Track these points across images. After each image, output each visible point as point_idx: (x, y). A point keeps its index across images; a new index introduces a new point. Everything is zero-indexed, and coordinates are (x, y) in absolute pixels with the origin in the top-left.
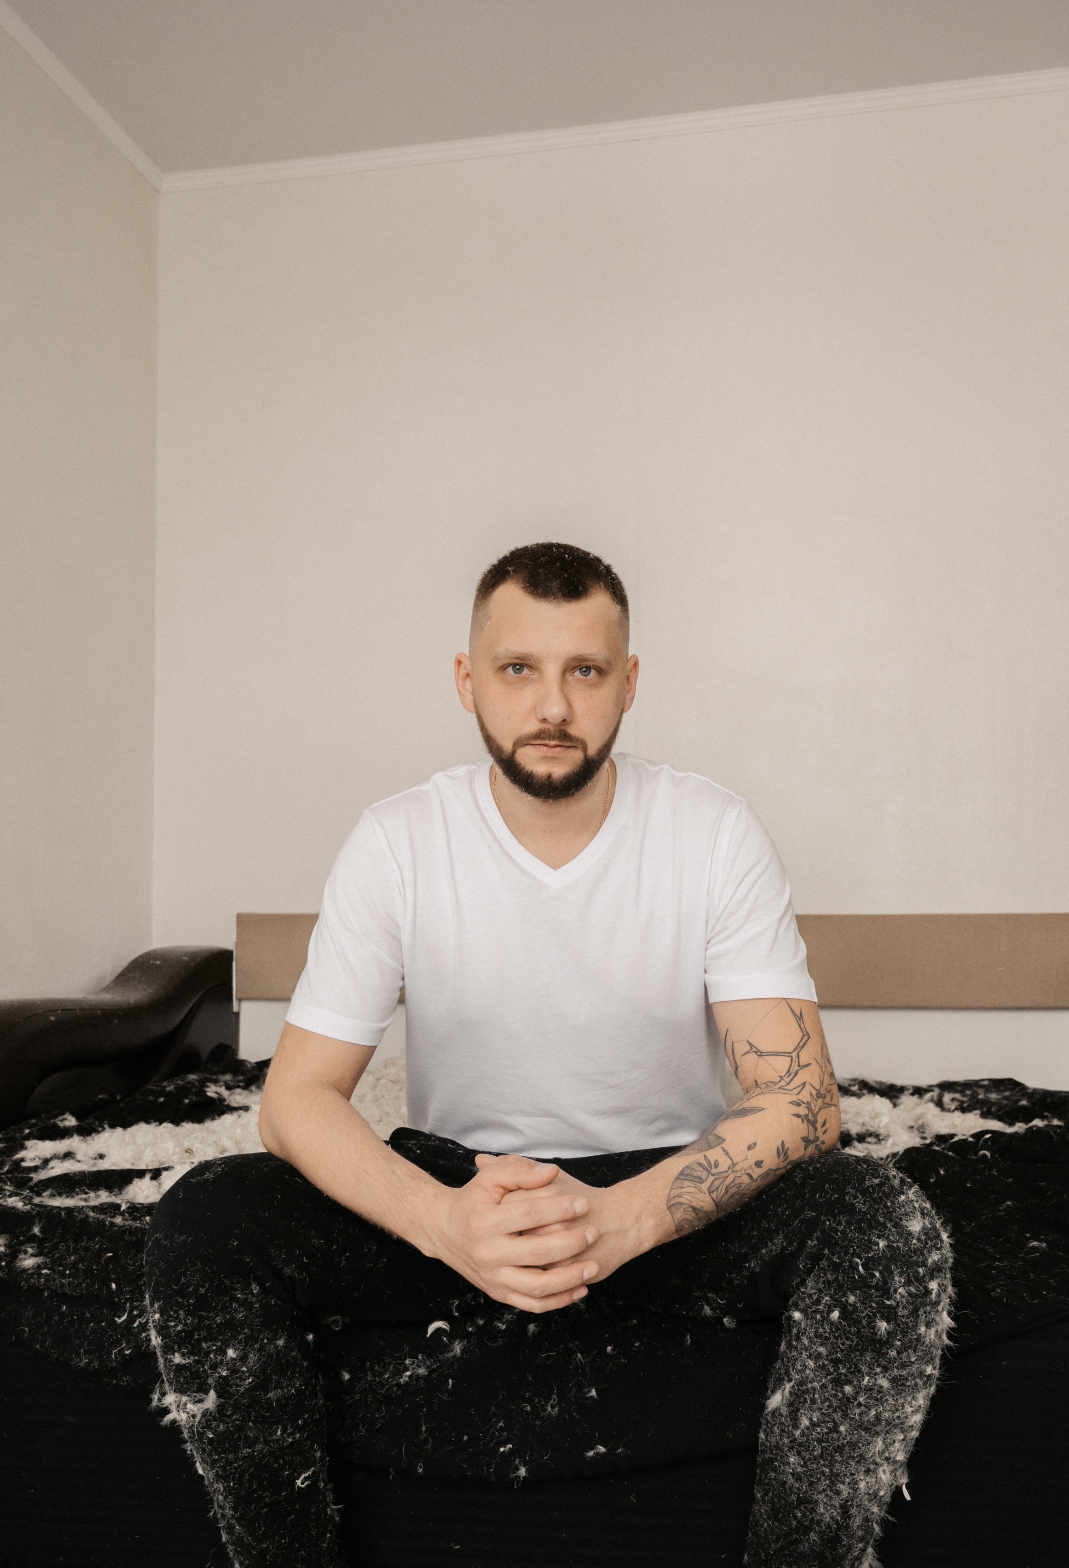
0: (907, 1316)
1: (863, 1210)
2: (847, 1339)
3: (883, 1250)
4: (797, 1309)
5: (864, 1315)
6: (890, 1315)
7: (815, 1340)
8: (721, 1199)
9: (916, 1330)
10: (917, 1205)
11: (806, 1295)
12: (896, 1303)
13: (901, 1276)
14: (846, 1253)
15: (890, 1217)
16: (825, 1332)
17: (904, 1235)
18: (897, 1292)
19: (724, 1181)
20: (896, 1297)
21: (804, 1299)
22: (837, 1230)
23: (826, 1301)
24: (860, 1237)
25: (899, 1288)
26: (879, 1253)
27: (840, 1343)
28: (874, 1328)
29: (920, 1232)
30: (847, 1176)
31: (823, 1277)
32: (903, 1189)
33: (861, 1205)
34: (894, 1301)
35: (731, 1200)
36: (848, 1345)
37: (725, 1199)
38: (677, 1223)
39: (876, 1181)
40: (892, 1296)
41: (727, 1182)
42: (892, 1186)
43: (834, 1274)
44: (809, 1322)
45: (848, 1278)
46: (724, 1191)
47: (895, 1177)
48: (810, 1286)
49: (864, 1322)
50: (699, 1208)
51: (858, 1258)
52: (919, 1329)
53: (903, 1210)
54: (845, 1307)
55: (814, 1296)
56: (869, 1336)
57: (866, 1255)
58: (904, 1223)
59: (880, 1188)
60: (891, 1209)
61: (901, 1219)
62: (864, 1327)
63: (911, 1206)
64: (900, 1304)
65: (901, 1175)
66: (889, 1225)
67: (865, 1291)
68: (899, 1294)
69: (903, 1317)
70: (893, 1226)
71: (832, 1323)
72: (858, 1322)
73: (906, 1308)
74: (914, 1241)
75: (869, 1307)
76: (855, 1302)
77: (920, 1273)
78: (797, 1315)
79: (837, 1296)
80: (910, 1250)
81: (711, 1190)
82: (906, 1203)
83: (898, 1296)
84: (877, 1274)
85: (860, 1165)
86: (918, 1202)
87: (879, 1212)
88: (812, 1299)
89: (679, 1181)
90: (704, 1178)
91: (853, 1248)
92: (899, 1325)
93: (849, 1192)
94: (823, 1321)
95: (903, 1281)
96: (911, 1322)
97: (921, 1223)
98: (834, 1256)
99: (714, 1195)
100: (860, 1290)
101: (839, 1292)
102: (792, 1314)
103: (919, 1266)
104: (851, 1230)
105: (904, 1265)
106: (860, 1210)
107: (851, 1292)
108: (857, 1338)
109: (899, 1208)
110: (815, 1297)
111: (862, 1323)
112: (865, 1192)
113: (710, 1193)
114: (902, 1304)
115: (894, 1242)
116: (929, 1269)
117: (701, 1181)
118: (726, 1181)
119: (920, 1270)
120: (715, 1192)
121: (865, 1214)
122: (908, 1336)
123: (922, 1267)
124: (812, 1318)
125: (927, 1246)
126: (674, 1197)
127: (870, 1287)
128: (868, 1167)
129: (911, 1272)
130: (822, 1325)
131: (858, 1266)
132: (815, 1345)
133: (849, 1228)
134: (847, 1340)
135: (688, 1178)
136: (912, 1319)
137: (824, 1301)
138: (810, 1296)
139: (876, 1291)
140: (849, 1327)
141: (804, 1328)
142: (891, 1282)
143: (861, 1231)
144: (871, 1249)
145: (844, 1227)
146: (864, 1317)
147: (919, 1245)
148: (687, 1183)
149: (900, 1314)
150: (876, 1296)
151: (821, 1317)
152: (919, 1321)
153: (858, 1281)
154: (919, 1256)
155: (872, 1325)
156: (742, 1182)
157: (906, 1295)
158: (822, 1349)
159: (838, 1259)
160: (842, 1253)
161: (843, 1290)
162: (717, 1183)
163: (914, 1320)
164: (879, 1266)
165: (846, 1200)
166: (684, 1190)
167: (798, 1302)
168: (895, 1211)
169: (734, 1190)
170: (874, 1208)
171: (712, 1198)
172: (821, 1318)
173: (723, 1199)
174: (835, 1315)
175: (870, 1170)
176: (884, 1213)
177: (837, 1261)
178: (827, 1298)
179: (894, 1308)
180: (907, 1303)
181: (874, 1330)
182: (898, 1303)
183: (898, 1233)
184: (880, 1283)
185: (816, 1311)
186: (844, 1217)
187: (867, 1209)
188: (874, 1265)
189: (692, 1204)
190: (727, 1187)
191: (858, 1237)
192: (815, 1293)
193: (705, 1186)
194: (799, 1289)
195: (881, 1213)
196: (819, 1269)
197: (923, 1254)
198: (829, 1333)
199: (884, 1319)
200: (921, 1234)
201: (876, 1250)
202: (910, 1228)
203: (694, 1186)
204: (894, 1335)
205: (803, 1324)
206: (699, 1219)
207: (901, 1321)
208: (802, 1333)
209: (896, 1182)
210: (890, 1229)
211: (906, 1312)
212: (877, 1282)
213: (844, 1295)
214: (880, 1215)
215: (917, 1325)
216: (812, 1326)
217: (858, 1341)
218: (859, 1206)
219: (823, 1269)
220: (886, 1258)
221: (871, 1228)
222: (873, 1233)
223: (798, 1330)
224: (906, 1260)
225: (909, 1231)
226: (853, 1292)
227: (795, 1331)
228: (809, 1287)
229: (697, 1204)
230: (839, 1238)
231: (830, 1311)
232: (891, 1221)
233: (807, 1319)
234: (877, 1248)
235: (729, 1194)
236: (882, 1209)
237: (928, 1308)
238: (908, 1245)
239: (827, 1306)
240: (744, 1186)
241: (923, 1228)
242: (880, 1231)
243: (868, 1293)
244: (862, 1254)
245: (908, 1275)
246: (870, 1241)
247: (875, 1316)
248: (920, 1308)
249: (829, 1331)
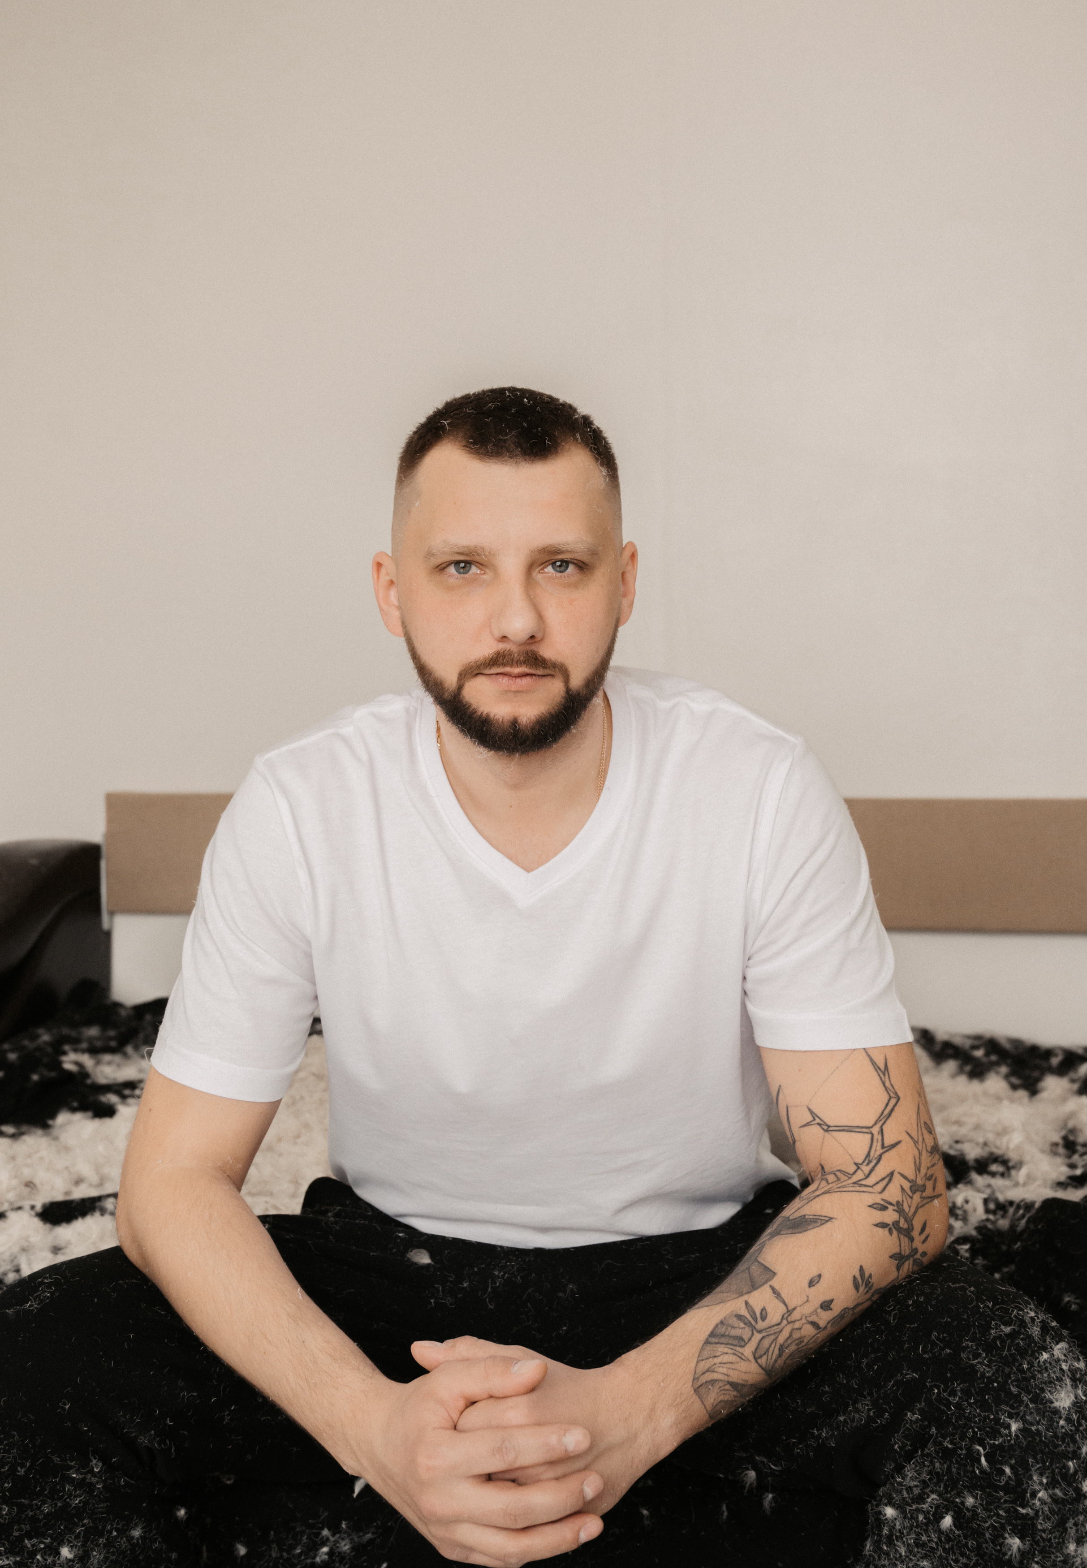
0: (1050, 1531)
1: (987, 1375)
2: (963, 1555)
3: (1016, 1435)
4: (890, 1503)
5: (987, 1525)
6: (1025, 1527)
7: (916, 1550)
8: (773, 1367)
9: (1062, 1549)
10: (1065, 1367)
11: (904, 1487)
12: (1034, 1512)
13: (1041, 1475)
14: (963, 1437)
15: (1027, 1387)
16: (929, 1541)
17: (1047, 1414)
18: (1035, 1496)
19: (777, 1338)
20: (1034, 1504)
21: (901, 1493)
22: (950, 1403)
23: (933, 1499)
24: (982, 1414)
25: (1039, 1491)
26: (1011, 1439)
27: (952, 1560)
28: (1001, 1545)
29: (1069, 1408)
30: (964, 1320)
31: (929, 1466)
32: (1045, 1341)
33: (983, 1366)
34: (1032, 1509)
35: (789, 1362)
36: (963, 1563)
37: (780, 1362)
38: (709, 1408)
39: (1007, 1330)
40: (1028, 1502)
41: (781, 1339)
42: (1030, 1337)
43: (945, 1463)
44: (907, 1524)
45: (966, 1471)
46: (777, 1352)
47: (1032, 1319)
48: (910, 1477)
49: (987, 1535)
50: (740, 1382)
51: (980, 1445)
52: (1067, 1548)
53: (1045, 1375)
54: (961, 1510)
55: (915, 1489)
56: (993, 1554)
57: (992, 1442)
58: (1048, 1395)
59: (1012, 1342)
60: (1029, 1374)
61: (1042, 1390)
62: (987, 1542)
63: (1057, 1369)
64: (1040, 1513)
65: (1042, 1316)
66: (1025, 1398)
67: (990, 1493)
68: (1039, 1500)
69: (1044, 1531)
70: (1031, 1400)
71: (940, 1531)
72: (978, 1534)
73: (1049, 1519)
74: (1062, 1422)
75: (994, 1515)
76: (974, 1506)
77: (1069, 1469)
78: (890, 1512)
79: (949, 1495)
80: (1055, 1436)
81: (757, 1356)
82: (1050, 1363)
83: (1038, 1503)
84: (1008, 1470)
85: (983, 1302)
86: (1067, 1362)
87: (1010, 1378)
88: (912, 1493)
89: (709, 1348)
90: (746, 1337)
91: (974, 1431)
92: (1037, 1543)
93: (967, 1347)
94: (927, 1525)
95: (1045, 1481)
96: (1055, 1538)
97: (1073, 1398)
98: (945, 1438)
99: (762, 1361)
100: (983, 1489)
101: (952, 1490)
102: (882, 1510)
103: (1069, 1459)
104: (970, 1404)
105: (1047, 1458)
106: (983, 1374)
107: (969, 1491)
108: (976, 1555)
109: (1039, 1372)
110: (916, 1491)
111: (985, 1535)
112: (990, 1348)
113: (756, 1359)
114: (1043, 1513)
115: (1032, 1424)
116: (1083, 1463)
117: (743, 1344)
118: (780, 1337)
119: (1070, 1463)
120: (765, 1358)
121: (991, 1380)
122: (1050, 1557)
123: (1072, 1460)
124: (912, 1518)
125: (1081, 1428)
126: (703, 1374)
127: (997, 1488)
128: (993, 1306)
129: (1057, 1467)
130: (926, 1531)
131: (981, 1456)
132: (915, 1556)
133: (967, 1401)
134: (962, 1557)
135: (723, 1340)
136: (1057, 1534)
137: (929, 1500)
138: (909, 1489)
139: (1005, 1495)
140: (965, 1537)
141: (900, 1530)
142: (1028, 1483)
143: (984, 1406)
144: (999, 1433)
145: (959, 1398)
146: (988, 1528)
147: (1069, 1428)
148: (722, 1349)
149: (1039, 1527)
150: (1006, 1501)
151: (925, 1518)
152: (1067, 1536)
153: (979, 1476)
154: (1068, 1444)
155: (998, 1536)
156: (803, 1335)
157: (1049, 1500)
158: (925, 1563)
159: (951, 1443)
160: (957, 1436)
161: (958, 1488)
162: (766, 1343)
163: (1060, 1536)
164: (1011, 1459)
165: (961, 1359)
166: (716, 1360)
167: (891, 1494)
168: (1034, 1377)
169: (793, 1348)
170: (1003, 1372)
171: (760, 1366)
172: (924, 1521)
173: (777, 1365)
174: (947, 1521)
175: (997, 1310)
176: (1017, 1380)
177: (950, 1446)
178: (934, 1496)
179: (1032, 1519)
180: (1051, 1513)
181: (1001, 1547)
182: (1037, 1511)
183: (1038, 1411)
184: (1011, 1482)
185: (918, 1510)
186: (958, 1384)
187: (993, 1374)
188: (1003, 1457)
189: (731, 1380)
190: (781, 1346)
191: (980, 1415)
192: (916, 1486)
193: (748, 1351)
194: (893, 1477)
195: (1014, 1381)
196: (923, 1455)
197: (1074, 1441)
198: (937, 1543)
199: (1016, 1534)
200: (1072, 1411)
201: (1007, 1436)
202: (1056, 1404)
203: (732, 1351)
204: (1030, 1556)
205: (898, 1523)
206: (742, 1396)
207: (1041, 1537)
208: (896, 1537)
209: (1035, 1331)
210: (1027, 1405)
211: (1048, 1525)
212: (1007, 1481)
213: (959, 1495)
214: (1012, 1382)
215: (1064, 1542)
216: (912, 1529)
217: (977, 1560)
218: (981, 1368)
219: (928, 1455)
220: (1021, 1448)
221: (998, 1402)
222: (1001, 1410)
223: (890, 1530)
224: (1050, 1450)
225: (1055, 1408)
226: (971, 1492)
227: (885, 1531)
228: (908, 1478)
229: (735, 1377)
230: (952, 1414)
231: (939, 1518)
232: (1028, 1392)
233: (905, 1518)
234: (1007, 1431)
235: (785, 1356)
236: (1014, 1373)
237: (1081, 1518)
238: (1052, 1429)
239: (933, 1506)
240: (806, 1341)
241: (1074, 1404)
242: (1012, 1407)
243: (994, 1495)
244: (985, 1440)
245: (1053, 1472)
246: (997, 1420)
247: (1004, 1529)
248: (1068, 1519)
249: (935, 1540)
